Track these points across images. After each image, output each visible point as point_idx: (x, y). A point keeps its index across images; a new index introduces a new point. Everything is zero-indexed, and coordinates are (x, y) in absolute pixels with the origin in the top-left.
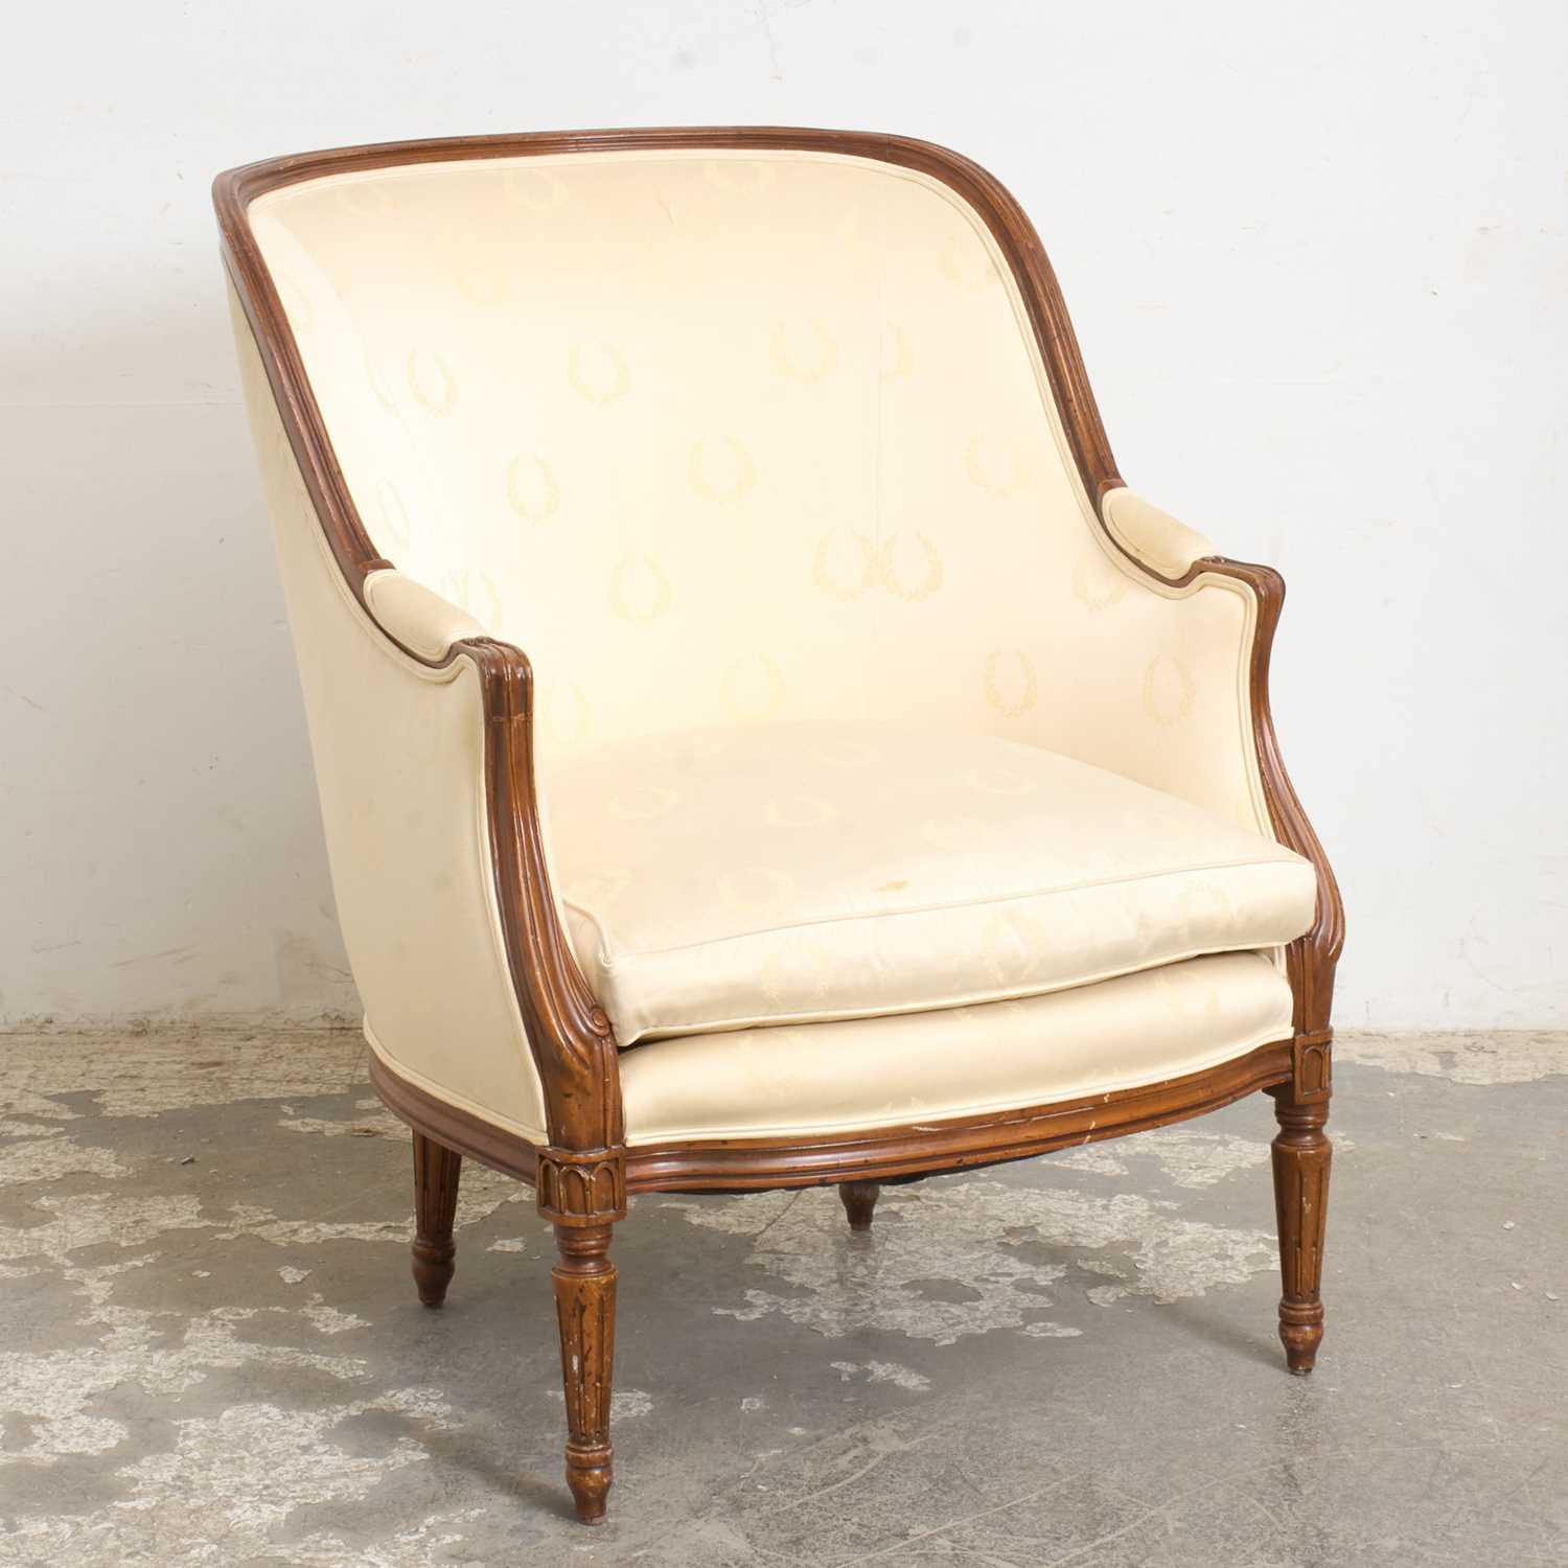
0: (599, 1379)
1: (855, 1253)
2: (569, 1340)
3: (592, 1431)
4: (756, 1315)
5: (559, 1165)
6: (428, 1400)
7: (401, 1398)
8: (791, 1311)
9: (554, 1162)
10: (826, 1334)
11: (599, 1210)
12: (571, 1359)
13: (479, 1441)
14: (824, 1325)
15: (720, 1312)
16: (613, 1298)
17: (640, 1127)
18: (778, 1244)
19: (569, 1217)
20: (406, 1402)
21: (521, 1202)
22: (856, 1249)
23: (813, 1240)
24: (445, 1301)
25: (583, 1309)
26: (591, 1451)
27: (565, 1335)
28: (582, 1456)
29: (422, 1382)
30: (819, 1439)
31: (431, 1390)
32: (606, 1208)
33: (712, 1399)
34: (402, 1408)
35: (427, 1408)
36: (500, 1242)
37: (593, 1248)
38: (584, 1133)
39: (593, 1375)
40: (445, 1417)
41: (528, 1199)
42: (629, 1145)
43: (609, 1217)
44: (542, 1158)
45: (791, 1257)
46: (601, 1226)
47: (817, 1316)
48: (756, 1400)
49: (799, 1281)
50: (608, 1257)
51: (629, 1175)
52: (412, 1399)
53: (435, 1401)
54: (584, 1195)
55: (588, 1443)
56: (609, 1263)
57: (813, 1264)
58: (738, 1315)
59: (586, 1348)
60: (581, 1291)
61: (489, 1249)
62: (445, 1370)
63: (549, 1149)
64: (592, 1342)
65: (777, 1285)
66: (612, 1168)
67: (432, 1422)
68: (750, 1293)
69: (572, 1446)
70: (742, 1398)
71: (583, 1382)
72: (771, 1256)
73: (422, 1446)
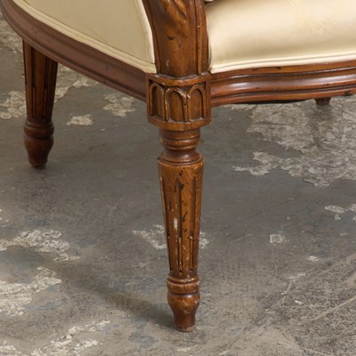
0: (192, 234)
1: (323, 123)
2: (171, 208)
3: (187, 269)
4: (264, 171)
5: (165, 88)
6: (51, 239)
7: (32, 237)
8: (288, 168)
9: (161, 85)
10: (316, 185)
11: (192, 118)
12: (173, 221)
13: (93, 270)
14: (314, 178)
15: (238, 169)
16: (201, 180)
17: (221, 59)
18: (267, 116)
19: (172, 124)
20: (37, 240)
21: (83, 87)
22: (323, 120)
23: (292, 113)
24: (47, 164)
25: (181, 187)
26: (187, 283)
27: (168, 204)
28: (181, 286)
29: (44, 225)
30: (329, 264)
31: (52, 231)
32: (197, 117)
33: (249, 235)
34: (35, 244)
35: (52, 245)
36: (74, 118)
37: (189, 145)
38: (182, 64)
39: (188, 231)
40: (66, 252)
41: (87, 85)
42: (213, 72)
43: (199, 123)
44: (151, 82)
45: (278, 127)
46: (194, 130)
47: (307, 171)
48: (279, 235)
49: (288, 145)
50: (197, 151)
51: (213, 93)
52: (40, 238)
53: (55, 239)
54: (183, 109)
55: (185, 277)
56: (198, 154)
57: (296, 132)
58: (251, 170)
59: (184, 213)
60: (181, 175)
61: (68, 124)
62: (58, 216)
63: (157, 76)
64: (187, 209)
65: (275, 149)
66: (202, 89)
67: (58, 255)
68: (257, 154)
69: (173, 279)
70: (269, 234)
71: (181, 236)
72: (265, 126)
73: (55, 273)
